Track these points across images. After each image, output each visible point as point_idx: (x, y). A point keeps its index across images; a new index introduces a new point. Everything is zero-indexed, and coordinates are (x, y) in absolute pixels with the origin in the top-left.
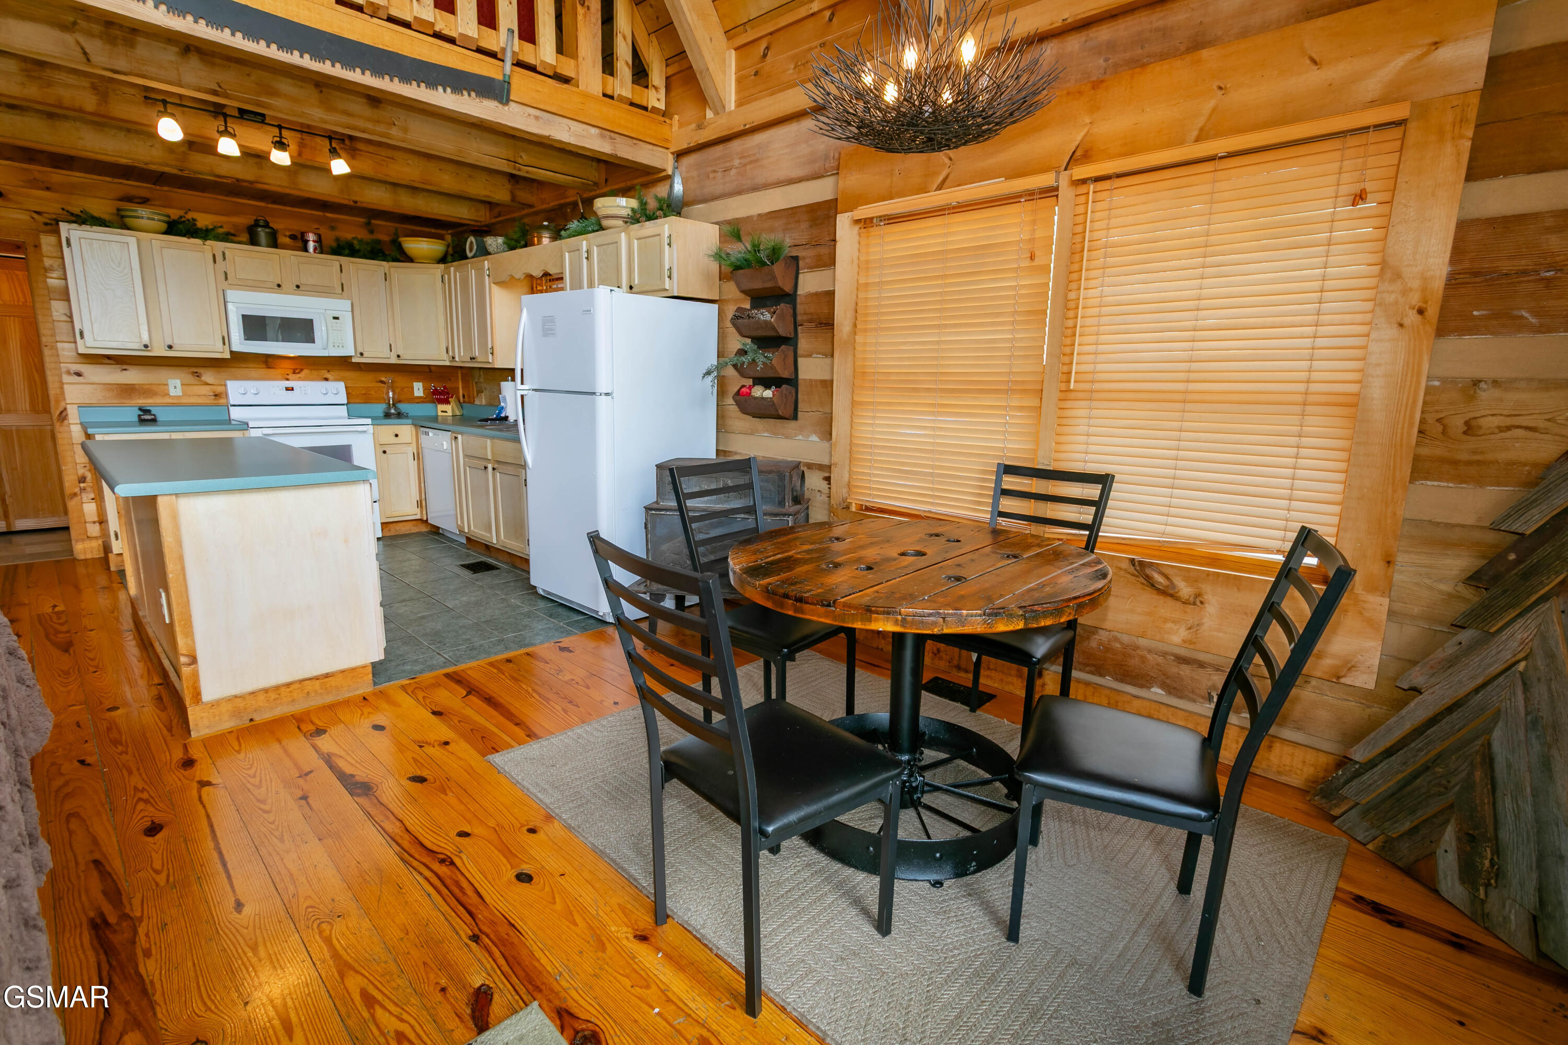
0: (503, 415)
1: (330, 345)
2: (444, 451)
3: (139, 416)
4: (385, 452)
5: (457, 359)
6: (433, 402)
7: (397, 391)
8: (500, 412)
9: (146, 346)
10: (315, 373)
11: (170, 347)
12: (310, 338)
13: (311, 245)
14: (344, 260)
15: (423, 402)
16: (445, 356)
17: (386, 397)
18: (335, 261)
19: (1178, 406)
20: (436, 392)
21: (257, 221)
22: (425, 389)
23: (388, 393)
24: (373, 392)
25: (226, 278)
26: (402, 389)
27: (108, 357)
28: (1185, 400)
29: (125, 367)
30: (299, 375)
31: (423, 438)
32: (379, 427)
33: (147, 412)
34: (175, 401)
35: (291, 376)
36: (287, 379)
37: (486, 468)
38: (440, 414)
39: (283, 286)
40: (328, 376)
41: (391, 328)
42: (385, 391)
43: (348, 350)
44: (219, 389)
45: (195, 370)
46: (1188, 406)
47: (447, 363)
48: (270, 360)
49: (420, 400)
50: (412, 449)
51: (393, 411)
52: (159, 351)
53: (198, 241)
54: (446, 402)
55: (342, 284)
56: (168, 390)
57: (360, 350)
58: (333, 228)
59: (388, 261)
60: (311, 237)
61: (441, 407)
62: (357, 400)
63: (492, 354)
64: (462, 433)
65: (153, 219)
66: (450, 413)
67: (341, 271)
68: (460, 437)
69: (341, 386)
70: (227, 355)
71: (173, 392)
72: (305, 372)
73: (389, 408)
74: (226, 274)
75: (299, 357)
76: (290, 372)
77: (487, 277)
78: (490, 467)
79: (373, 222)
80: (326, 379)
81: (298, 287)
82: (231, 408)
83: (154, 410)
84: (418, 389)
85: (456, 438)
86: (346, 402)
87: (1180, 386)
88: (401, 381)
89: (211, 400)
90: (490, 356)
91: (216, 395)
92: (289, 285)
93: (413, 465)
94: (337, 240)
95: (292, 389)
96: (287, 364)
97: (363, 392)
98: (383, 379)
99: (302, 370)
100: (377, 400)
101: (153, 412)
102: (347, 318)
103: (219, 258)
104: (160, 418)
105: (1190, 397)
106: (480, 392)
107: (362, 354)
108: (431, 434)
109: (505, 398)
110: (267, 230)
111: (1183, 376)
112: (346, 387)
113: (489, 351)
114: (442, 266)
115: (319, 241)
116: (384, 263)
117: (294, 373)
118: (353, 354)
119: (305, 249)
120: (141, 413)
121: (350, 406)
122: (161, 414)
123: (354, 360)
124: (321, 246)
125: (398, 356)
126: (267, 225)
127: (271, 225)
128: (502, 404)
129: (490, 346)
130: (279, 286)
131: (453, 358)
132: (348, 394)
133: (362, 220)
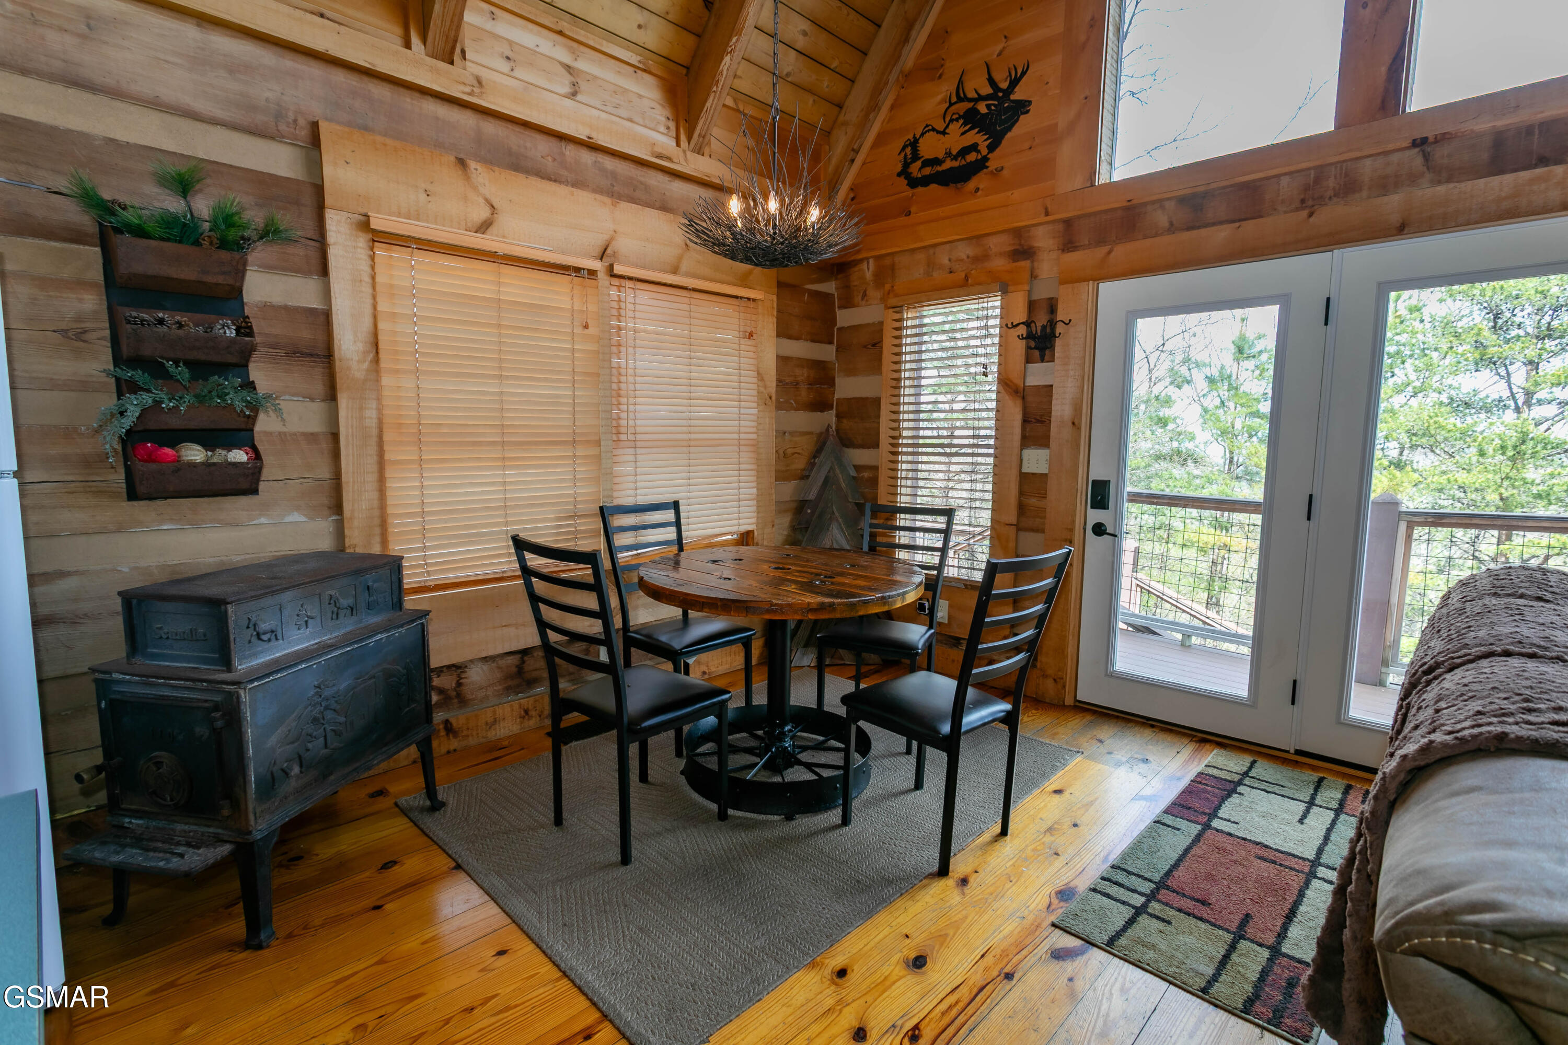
19: (685, 449)
28: (689, 444)
46: (692, 449)
87: (685, 436)
105: (692, 443)
111: (685, 429)
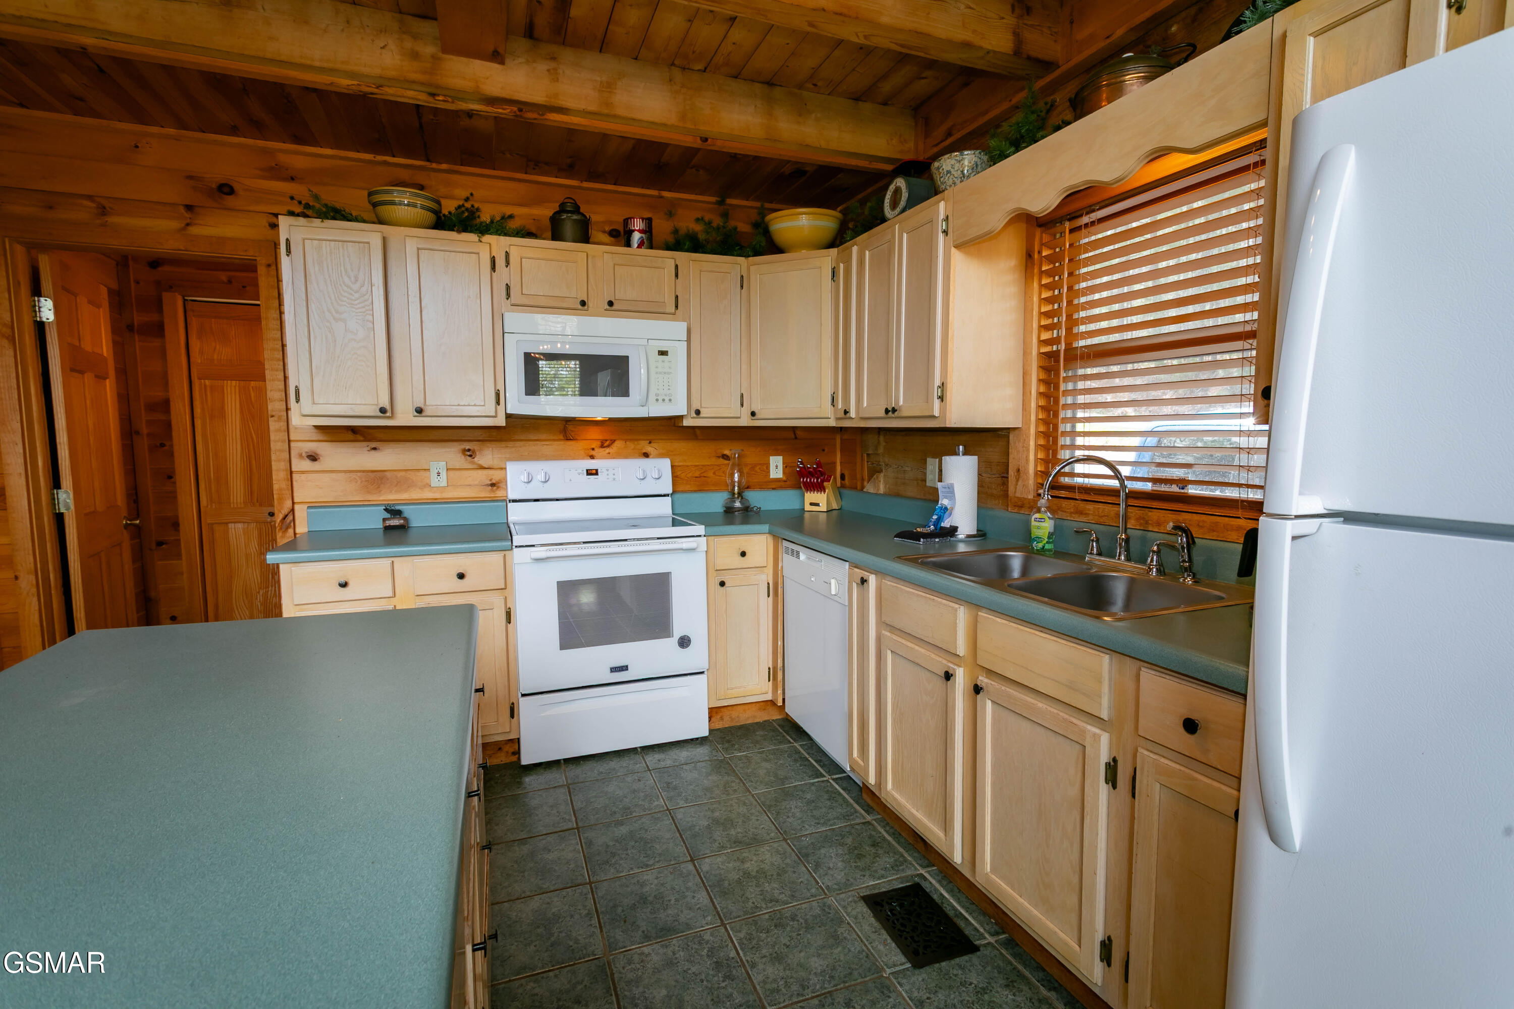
0: (946, 524)
1: (652, 398)
2: (829, 597)
3: (384, 520)
4: (722, 584)
5: (853, 414)
6: (797, 487)
7: (746, 470)
8: (940, 519)
9: (383, 410)
10: (631, 445)
11: (419, 411)
12: (621, 387)
13: (636, 236)
14: (682, 257)
15: (781, 488)
16: (828, 411)
17: (729, 481)
18: (668, 259)
20: (804, 472)
21: (562, 205)
22: (786, 466)
23: (732, 475)
24: (710, 474)
25: (508, 295)
26: (753, 467)
27: (353, 430)
29: (374, 445)
30: (608, 450)
31: (787, 561)
32: (717, 539)
33: (396, 513)
34: (437, 495)
35: (599, 452)
36: (592, 457)
37: (948, 676)
38: (808, 507)
39: (590, 304)
40: (649, 449)
41: (744, 367)
42: (728, 471)
43: (678, 408)
44: (496, 475)
45: (467, 446)
47: (832, 423)
48: (570, 427)
49: (778, 485)
50: (767, 577)
51: (738, 504)
52: (405, 417)
53: (472, 237)
54: (820, 488)
55: (677, 297)
56: (429, 478)
57: (696, 405)
58: (670, 215)
59: (747, 256)
60: (638, 224)
61: (810, 497)
62: (688, 487)
63: (941, 398)
64: (876, 572)
65: (414, 205)
66: (823, 507)
67: (677, 276)
68: (872, 579)
69: (665, 465)
70: (501, 421)
71: (435, 481)
72: (618, 444)
73: (733, 499)
74: (508, 287)
75: (611, 420)
76: (595, 444)
77: (941, 236)
78: (961, 677)
79: (729, 201)
80: (646, 455)
81: (611, 304)
82: (510, 505)
83: (407, 511)
84: (776, 467)
85: (863, 581)
86: (670, 491)
88: (752, 455)
89: (486, 493)
90: (937, 402)
91: (493, 485)
92: (598, 302)
93: (766, 604)
94: (676, 231)
95: (596, 473)
96: (595, 434)
97: (697, 474)
98: (727, 452)
99: (613, 441)
100: (716, 487)
101: (406, 515)
102: (679, 351)
103: (501, 262)
104: (415, 523)
106: (874, 472)
107: (698, 412)
108: (802, 557)
109: (950, 490)
110: (575, 217)
112: (672, 467)
113: (936, 393)
114: (834, 251)
115: (648, 231)
116: (741, 260)
117: (602, 446)
118: (683, 412)
119: (628, 244)
120: (388, 515)
121: (677, 496)
122: (418, 518)
123: (686, 423)
124: (650, 239)
125: (753, 414)
126: (577, 210)
127: (582, 210)
128: (944, 502)
129: (937, 382)
130: (583, 303)
131: (846, 412)
132: (675, 477)
133: (713, 199)
